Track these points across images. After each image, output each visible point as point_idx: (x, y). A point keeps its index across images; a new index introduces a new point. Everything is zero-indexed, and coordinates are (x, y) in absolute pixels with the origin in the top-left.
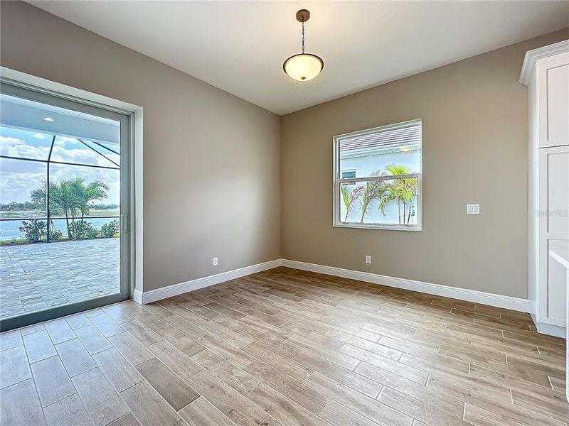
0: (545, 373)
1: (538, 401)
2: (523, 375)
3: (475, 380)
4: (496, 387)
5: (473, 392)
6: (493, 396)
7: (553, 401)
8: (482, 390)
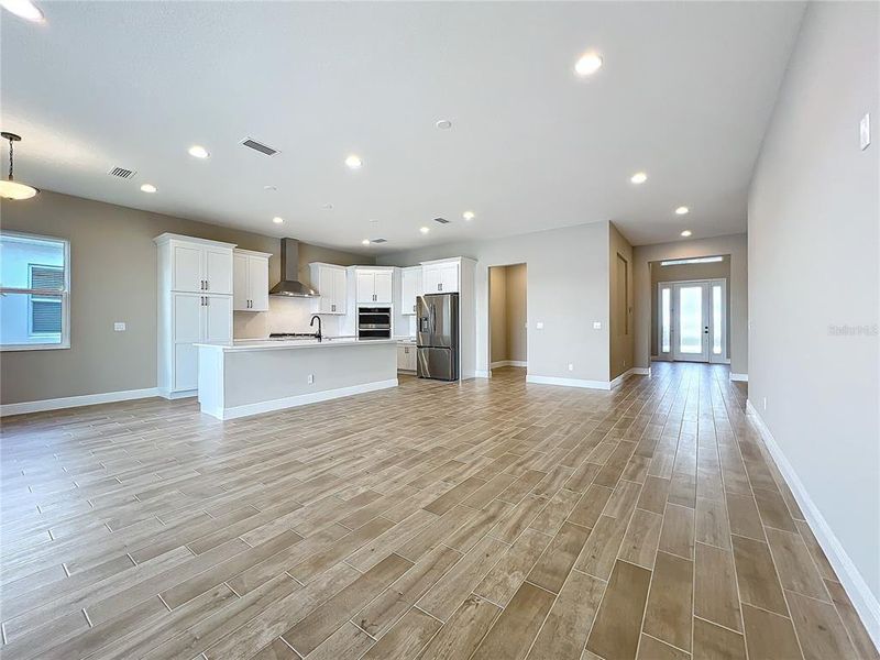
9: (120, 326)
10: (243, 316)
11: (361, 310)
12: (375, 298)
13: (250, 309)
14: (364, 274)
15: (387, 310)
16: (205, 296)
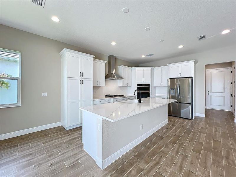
0: (73, 140)
1: (76, 148)
2: (70, 144)
3: (62, 154)
4: (68, 151)
5: (64, 158)
6: (69, 155)
7: (78, 146)
8: (66, 155)
9: (45, 94)
10: (96, 88)
11: (138, 85)
12: (144, 80)
13: (99, 85)
14: (139, 70)
15: (149, 85)
16: (82, 79)
